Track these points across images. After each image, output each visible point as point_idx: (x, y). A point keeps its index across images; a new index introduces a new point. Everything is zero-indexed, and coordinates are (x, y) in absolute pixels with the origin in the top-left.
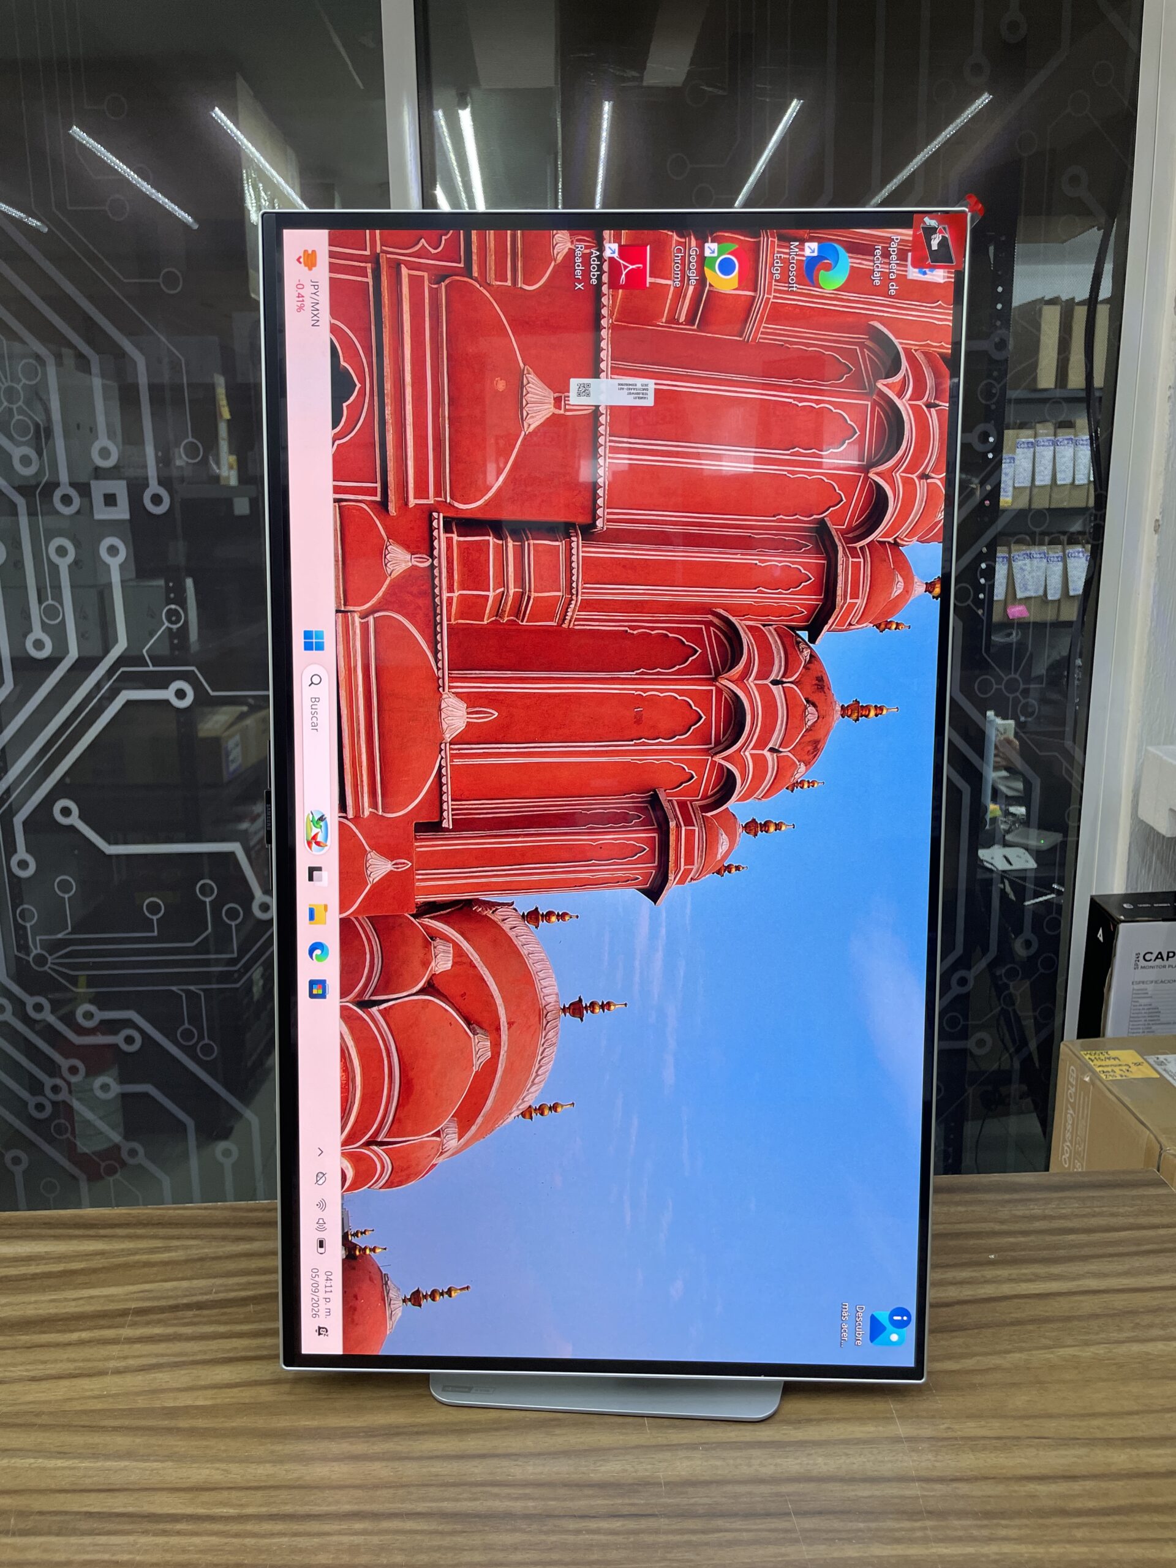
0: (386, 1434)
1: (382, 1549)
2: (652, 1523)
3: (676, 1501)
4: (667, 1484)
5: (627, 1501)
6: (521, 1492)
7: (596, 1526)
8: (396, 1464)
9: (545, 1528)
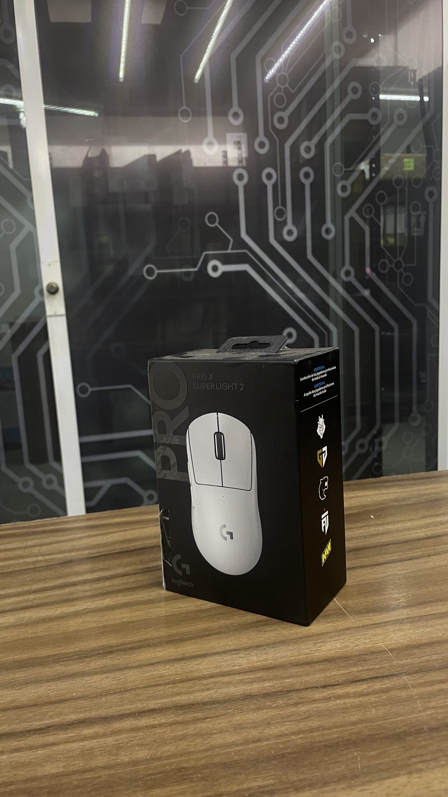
0: (100, 653)
1: (119, 748)
2: (395, 681)
3: (410, 660)
4: (391, 650)
5: (360, 669)
6: (252, 676)
7: (342, 692)
8: (117, 674)
9: (291, 702)
